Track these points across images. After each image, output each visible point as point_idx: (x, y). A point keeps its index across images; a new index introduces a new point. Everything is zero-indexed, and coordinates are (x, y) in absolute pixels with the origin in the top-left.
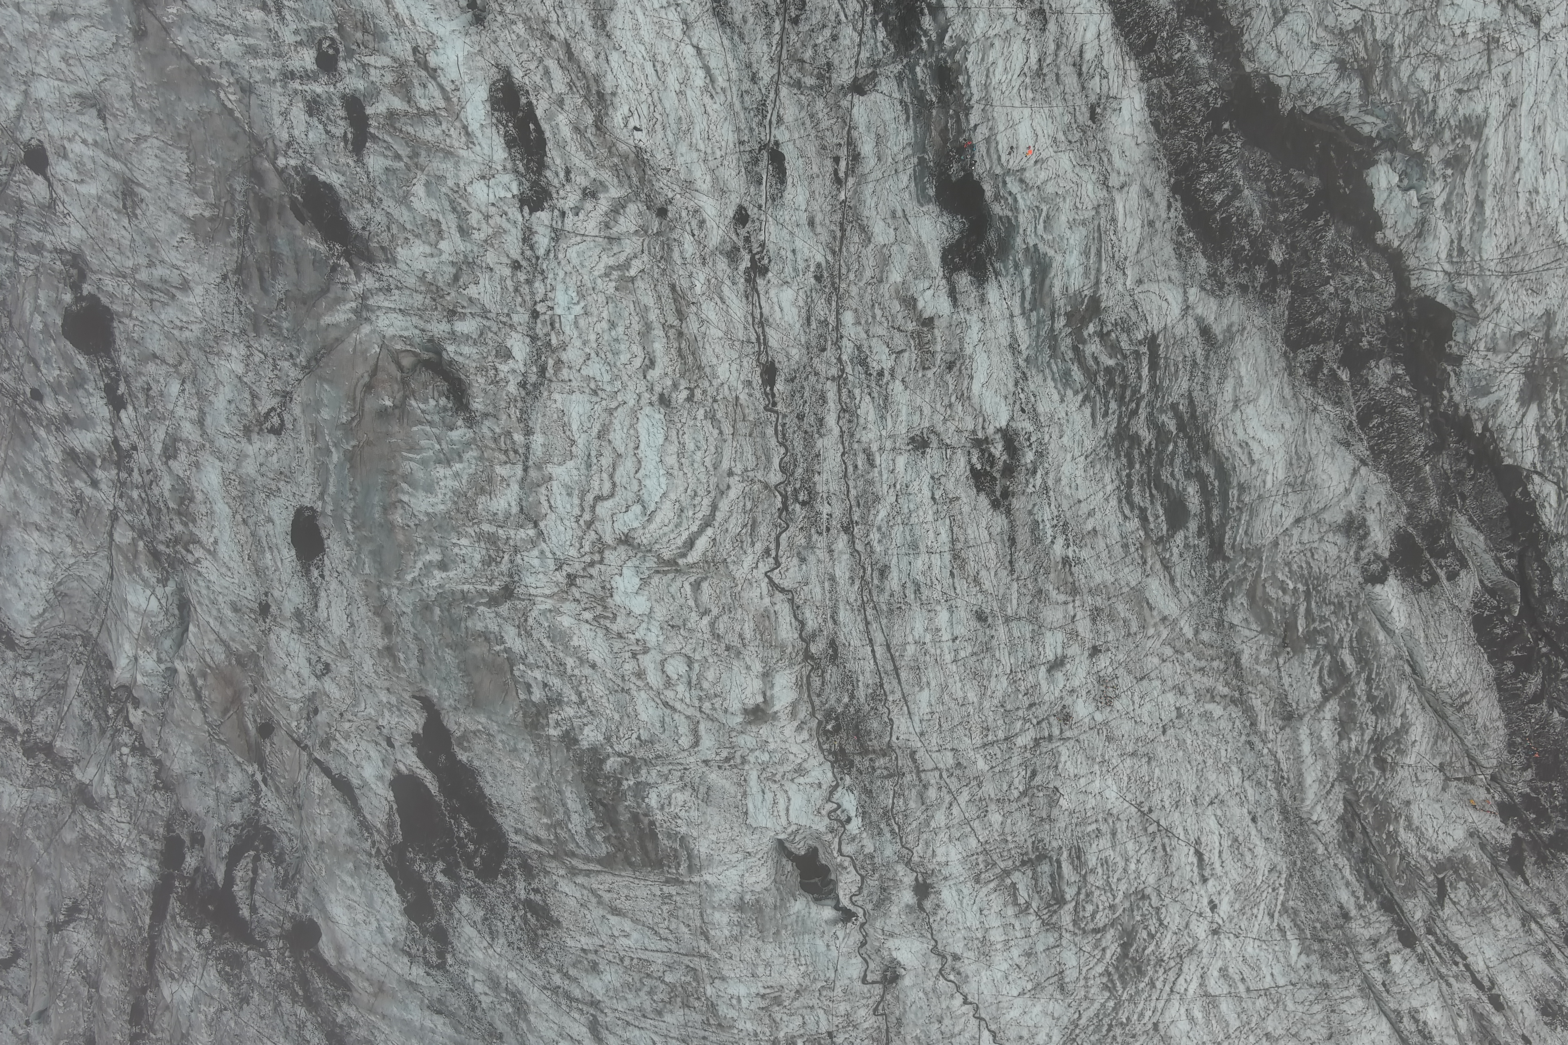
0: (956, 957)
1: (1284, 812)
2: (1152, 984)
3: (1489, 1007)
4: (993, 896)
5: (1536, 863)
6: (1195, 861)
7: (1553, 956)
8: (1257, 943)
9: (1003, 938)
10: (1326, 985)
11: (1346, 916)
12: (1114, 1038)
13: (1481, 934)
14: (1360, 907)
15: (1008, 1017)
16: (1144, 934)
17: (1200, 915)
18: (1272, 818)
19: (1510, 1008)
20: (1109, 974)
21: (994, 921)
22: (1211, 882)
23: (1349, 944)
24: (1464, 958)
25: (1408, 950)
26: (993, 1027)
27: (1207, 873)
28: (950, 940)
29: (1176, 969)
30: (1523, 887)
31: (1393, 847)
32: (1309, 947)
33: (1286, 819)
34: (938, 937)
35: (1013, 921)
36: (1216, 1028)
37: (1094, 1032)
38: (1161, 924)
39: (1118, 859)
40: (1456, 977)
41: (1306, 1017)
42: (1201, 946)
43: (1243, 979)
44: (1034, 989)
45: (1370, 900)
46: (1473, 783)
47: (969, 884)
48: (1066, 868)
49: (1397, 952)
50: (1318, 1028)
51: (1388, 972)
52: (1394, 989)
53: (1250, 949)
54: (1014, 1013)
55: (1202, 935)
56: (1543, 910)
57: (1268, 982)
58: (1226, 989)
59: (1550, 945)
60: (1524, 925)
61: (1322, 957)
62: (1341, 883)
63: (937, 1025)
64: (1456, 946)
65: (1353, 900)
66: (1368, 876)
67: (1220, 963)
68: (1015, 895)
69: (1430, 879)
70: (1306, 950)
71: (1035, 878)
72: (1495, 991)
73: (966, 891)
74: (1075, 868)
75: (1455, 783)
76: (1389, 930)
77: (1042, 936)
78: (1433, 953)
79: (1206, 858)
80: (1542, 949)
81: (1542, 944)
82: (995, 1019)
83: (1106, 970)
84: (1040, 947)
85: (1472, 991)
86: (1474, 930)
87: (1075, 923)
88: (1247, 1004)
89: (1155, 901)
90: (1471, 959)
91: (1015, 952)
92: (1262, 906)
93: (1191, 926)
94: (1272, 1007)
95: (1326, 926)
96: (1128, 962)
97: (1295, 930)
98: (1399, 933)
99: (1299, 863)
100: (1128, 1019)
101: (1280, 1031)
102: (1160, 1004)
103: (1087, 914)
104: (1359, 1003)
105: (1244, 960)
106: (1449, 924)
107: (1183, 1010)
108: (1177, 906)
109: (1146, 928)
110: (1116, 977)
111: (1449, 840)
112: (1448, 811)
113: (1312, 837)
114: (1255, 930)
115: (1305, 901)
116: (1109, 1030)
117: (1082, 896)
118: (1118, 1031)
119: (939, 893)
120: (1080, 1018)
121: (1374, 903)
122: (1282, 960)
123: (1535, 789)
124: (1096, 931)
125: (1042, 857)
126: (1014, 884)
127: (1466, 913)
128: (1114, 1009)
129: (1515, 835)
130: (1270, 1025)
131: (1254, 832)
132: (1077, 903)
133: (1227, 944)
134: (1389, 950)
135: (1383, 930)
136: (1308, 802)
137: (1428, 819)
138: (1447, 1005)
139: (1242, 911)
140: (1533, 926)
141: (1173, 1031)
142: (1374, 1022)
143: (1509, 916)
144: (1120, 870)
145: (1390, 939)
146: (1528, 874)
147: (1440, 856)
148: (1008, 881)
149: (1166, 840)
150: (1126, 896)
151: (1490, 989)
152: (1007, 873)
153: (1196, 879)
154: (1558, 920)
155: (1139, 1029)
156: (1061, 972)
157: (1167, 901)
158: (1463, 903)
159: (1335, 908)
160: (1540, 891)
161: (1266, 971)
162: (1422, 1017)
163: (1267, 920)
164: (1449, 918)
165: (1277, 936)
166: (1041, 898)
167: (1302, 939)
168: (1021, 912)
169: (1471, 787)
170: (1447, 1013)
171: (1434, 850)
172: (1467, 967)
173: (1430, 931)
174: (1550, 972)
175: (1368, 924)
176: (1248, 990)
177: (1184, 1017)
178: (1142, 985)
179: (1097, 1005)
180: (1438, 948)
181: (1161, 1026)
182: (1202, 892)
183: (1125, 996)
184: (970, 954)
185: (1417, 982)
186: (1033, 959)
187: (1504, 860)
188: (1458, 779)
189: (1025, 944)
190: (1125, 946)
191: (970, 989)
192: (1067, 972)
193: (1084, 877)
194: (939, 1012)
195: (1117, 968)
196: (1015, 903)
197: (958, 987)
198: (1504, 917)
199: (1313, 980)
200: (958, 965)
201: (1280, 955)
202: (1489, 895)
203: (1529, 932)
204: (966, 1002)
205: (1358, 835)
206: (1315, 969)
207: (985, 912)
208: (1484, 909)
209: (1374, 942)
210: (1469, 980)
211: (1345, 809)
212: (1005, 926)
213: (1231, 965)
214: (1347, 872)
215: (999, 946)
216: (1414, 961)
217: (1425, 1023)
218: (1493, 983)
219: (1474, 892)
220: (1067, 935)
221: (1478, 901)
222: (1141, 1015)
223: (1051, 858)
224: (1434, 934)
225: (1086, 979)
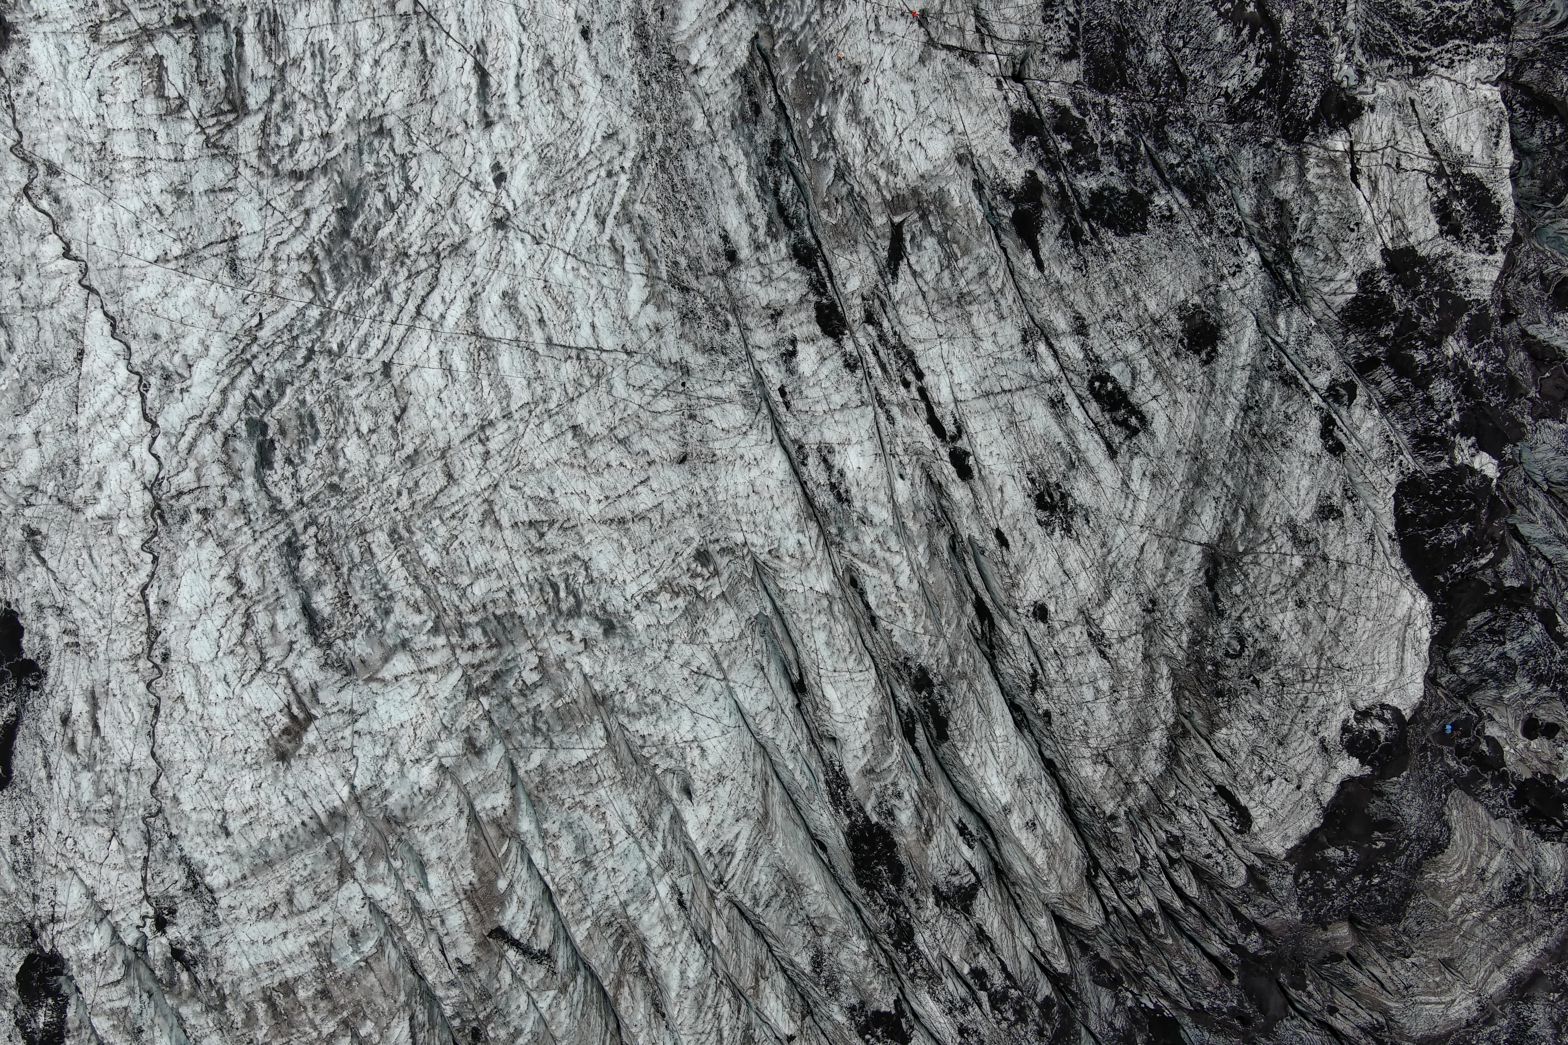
0: (53, 170)
1: (641, 34)
2: (386, 293)
3: (949, 470)
4: (122, 72)
5: (1061, 236)
6: (474, 82)
7: (1066, 408)
8: (571, 262)
9: (136, 152)
10: (686, 371)
11: (732, 256)
12: (315, 373)
13: (952, 338)
14: (758, 247)
15: (136, 295)
16: (378, 201)
17: (477, 186)
18: (619, 40)
19: (983, 479)
20: (315, 260)
21: (121, 119)
22: (498, 129)
23: (734, 310)
24: (920, 375)
25: (830, 341)
26: (112, 309)
27: (493, 110)
28: (43, 136)
29: (428, 276)
30: (1033, 272)
31: (823, 147)
32: (663, 294)
33: (645, 48)
34: (23, 126)
35: (154, 125)
36: (489, 395)
37: (282, 356)
38: (408, 188)
39: (341, 50)
40: (903, 406)
41: (645, 416)
42: (473, 244)
43: (541, 321)
44: (185, 256)
45: (775, 237)
46: (974, 62)
47: (79, 40)
48: (252, 49)
49: (812, 340)
50: (663, 438)
51: (791, 372)
52: (798, 404)
53: (557, 270)
54: (147, 291)
55: (477, 225)
56: (1061, 322)
57: (584, 338)
58: (511, 332)
59: (1064, 388)
60: (1025, 341)
61: (684, 317)
62: (729, 194)
63: (12, 283)
64: (911, 354)
65: (746, 229)
66: (776, 193)
67: (503, 284)
68: (160, 78)
69: (880, 220)
70: (656, 299)
71: (196, 54)
72: (963, 444)
73: (74, 51)
74: (268, 52)
75: (943, 54)
76: (802, 300)
77: (204, 164)
78: (872, 360)
79: (493, 81)
80: (1050, 390)
81: (1051, 381)
82: (113, 293)
83: (310, 251)
84: (199, 185)
85: (925, 435)
86: (942, 329)
87: (262, 152)
88: (546, 367)
89: (401, 144)
90: (929, 380)
91: (156, 183)
92: (586, 197)
93: (460, 204)
94: (587, 381)
95: (695, 266)
96: (349, 245)
97: (641, 258)
98: (819, 307)
99: (659, 138)
100: (341, 345)
101: (596, 428)
102: (398, 332)
103: (283, 142)
104: (737, 415)
105: (547, 287)
106: (902, 309)
107: (434, 351)
108: (439, 161)
109: (382, 189)
110: (325, 267)
111: (919, 156)
112: (924, 103)
113: (687, 96)
114: (570, 237)
115: (663, 210)
116: (308, 359)
117: (276, 107)
118: (322, 363)
119: (25, 43)
120: (260, 325)
121: (782, 245)
122: (613, 303)
123: (1080, 104)
124: (296, 175)
125: (211, 19)
126: (159, 58)
127: (932, 295)
128: (319, 323)
129: (1032, 173)
130: (582, 412)
131: (583, 57)
132: (267, 118)
133: (520, 250)
134: (798, 333)
135: (792, 296)
136: (683, 26)
137: (887, 108)
138: (884, 452)
139: (549, 196)
140: (1042, 348)
141: (414, 383)
142: (758, 452)
143: (1002, 318)
144: (343, 73)
145: (803, 316)
146: (1045, 252)
147: (901, 184)
148: (149, 51)
149: (427, 33)
150: (352, 123)
151: (954, 439)
152: (147, 34)
153: (474, 117)
154: (1083, 347)
155: (357, 366)
156: (234, 238)
157: (421, 147)
158: (929, 276)
159: (716, 239)
160: (1059, 288)
161: (582, 316)
162: (837, 461)
163: (592, 225)
164: (903, 301)
165: (608, 258)
166: (207, 96)
167: (651, 278)
168: (169, 112)
169: (969, 68)
170: (880, 467)
171: (891, 168)
172: (922, 391)
173: (870, 319)
174: (1060, 437)
175: (768, 279)
176: (549, 342)
177: (435, 363)
178: (369, 292)
179: (290, 311)
180: (882, 352)
181: (395, 370)
182: (482, 145)
183: (339, 305)
184: (78, 169)
185: (837, 399)
186: (185, 203)
187: (1007, 212)
188: (950, 48)
189: (174, 173)
190: (346, 215)
191: (75, 230)
192: (243, 240)
193: (282, 70)
194: (18, 260)
195: (329, 252)
196: (160, 94)
197: (55, 226)
198: (992, 317)
199: (665, 355)
200: (56, 184)
201: (611, 296)
202: (973, 270)
203: (1032, 355)
204: (67, 253)
205: (767, 112)
206: (670, 336)
207: (107, 98)
208: (962, 295)
209: (776, 315)
210: (924, 415)
211: (752, 60)
212: (141, 131)
213: (524, 291)
214: (742, 176)
215: (127, 165)
216: (836, 362)
217: (842, 473)
218: (960, 430)
219: (949, 260)
220: (246, 173)
221: (953, 278)
222: (364, 344)
223: (226, 25)
224: (878, 325)
225: (275, 258)
